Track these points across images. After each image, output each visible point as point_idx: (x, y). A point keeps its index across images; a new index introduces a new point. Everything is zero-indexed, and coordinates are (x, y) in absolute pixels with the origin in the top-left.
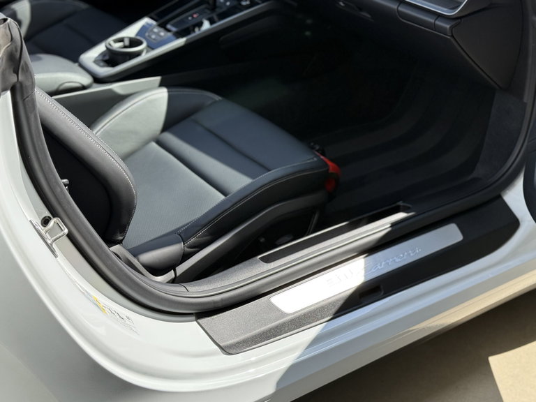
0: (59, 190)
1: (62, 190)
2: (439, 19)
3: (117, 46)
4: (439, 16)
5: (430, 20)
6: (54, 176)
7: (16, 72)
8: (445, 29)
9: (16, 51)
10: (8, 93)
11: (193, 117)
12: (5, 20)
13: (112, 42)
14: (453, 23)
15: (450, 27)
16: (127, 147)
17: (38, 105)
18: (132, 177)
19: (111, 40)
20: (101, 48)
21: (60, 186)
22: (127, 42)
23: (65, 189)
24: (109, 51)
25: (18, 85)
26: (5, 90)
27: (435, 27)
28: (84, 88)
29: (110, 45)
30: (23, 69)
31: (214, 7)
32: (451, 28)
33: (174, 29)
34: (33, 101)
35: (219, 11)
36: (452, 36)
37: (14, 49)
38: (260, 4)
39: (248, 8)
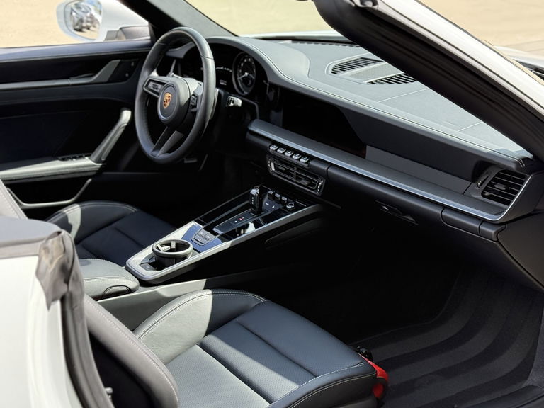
0: (102, 399)
1: (105, 400)
2: (483, 224)
3: (163, 250)
4: (483, 221)
5: (475, 225)
6: (98, 385)
7: (67, 282)
8: (490, 234)
9: (68, 261)
10: (58, 304)
11: (237, 319)
12: (59, 233)
13: (160, 246)
14: (498, 228)
15: (495, 233)
16: (170, 350)
17: (86, 313)
18: (175, 385)
19: (158, 244)
20: (148, 251)
21: (103, 396)
22: (173, 246)
23: (109, 398)
24: (156, 254)
25: (68, 295)
26: (54, 300)
27: (479, 232)
28: (130, 291)
29: (157, 248)
30: (73, 279)
31: (259, 211)
32: (497, 233)
33: (220, 232)
34: (81, 310)
35: (264, 214)
36: (498, 241)
37: (66, 260)
38: (304, 207)
39: (293, 211)
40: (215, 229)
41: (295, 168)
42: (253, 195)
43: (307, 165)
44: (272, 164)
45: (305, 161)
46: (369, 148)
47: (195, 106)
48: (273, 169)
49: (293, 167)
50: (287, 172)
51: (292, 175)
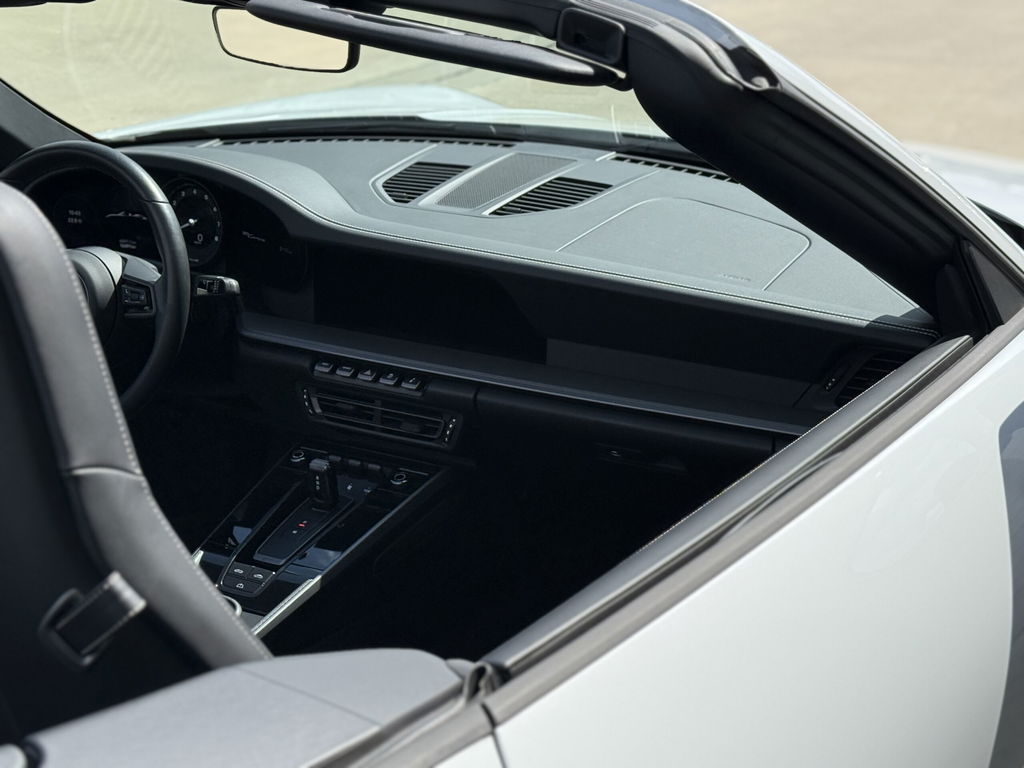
38: (427, 479)
39: (408, 489)
40: (258, 557)
41: (379, 402)
42: (316, 473)
43: (419, 394)
44: (315, 401)
45: (414, 387)
46: (552, 343)
47: (150, 304)
48: (318, 410)
49: (372, 402)
50: (359, 413)
51: (370, 418)
